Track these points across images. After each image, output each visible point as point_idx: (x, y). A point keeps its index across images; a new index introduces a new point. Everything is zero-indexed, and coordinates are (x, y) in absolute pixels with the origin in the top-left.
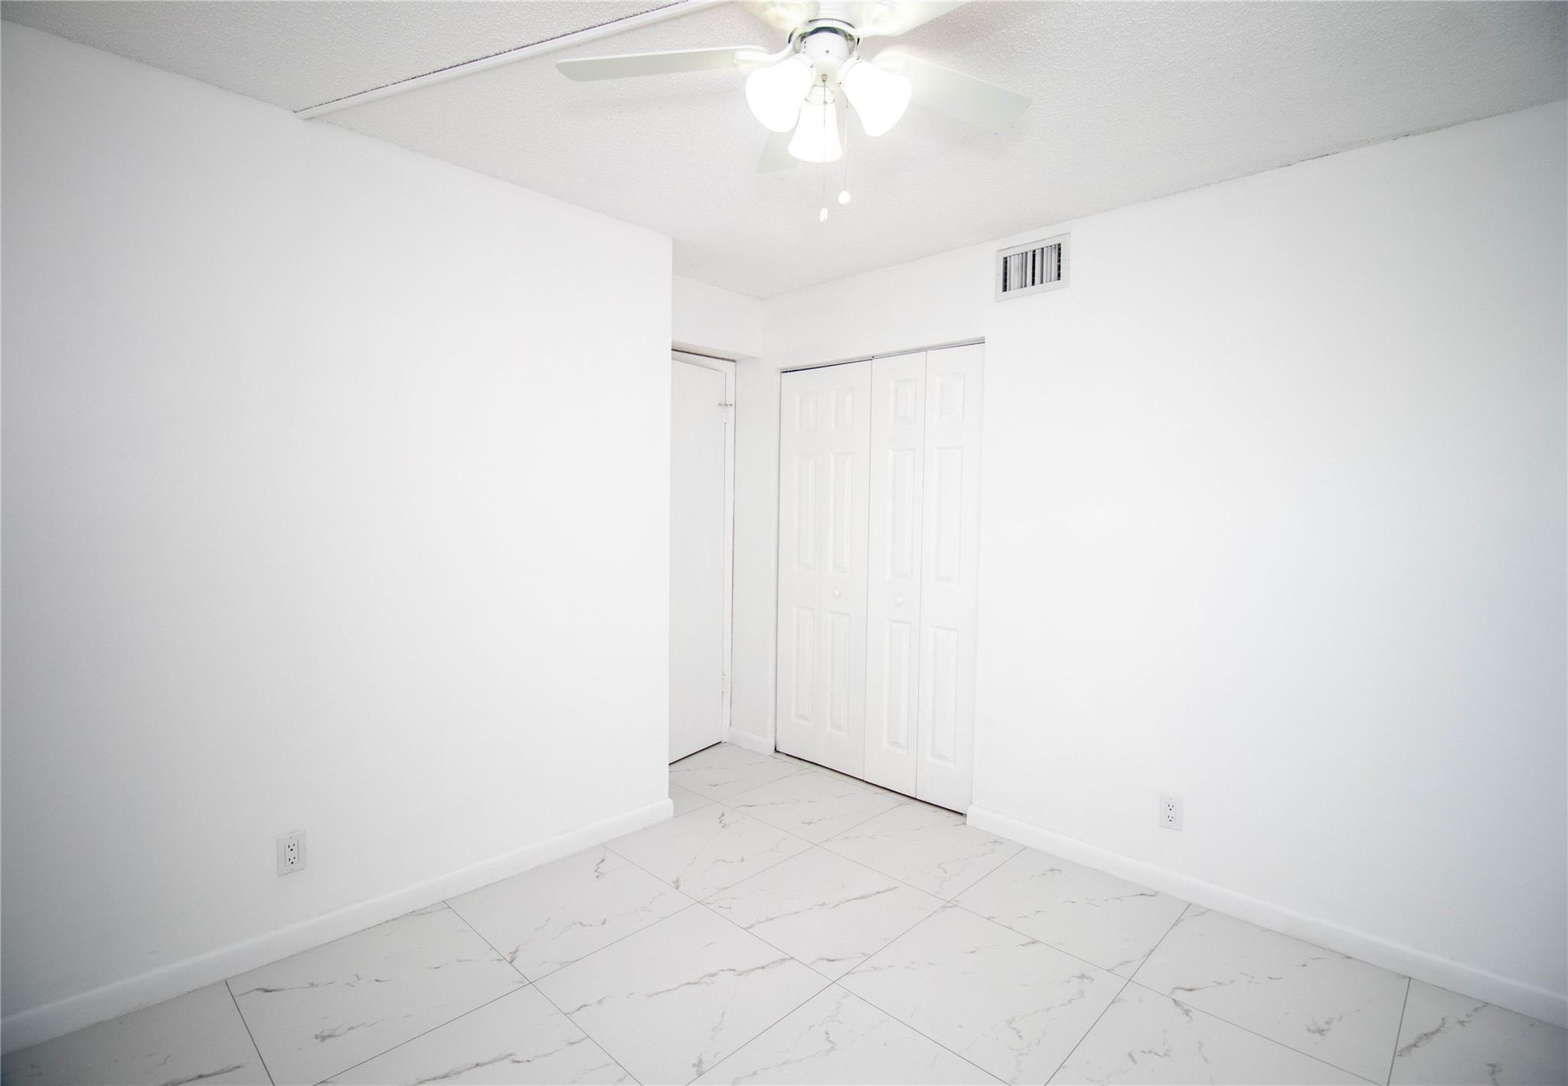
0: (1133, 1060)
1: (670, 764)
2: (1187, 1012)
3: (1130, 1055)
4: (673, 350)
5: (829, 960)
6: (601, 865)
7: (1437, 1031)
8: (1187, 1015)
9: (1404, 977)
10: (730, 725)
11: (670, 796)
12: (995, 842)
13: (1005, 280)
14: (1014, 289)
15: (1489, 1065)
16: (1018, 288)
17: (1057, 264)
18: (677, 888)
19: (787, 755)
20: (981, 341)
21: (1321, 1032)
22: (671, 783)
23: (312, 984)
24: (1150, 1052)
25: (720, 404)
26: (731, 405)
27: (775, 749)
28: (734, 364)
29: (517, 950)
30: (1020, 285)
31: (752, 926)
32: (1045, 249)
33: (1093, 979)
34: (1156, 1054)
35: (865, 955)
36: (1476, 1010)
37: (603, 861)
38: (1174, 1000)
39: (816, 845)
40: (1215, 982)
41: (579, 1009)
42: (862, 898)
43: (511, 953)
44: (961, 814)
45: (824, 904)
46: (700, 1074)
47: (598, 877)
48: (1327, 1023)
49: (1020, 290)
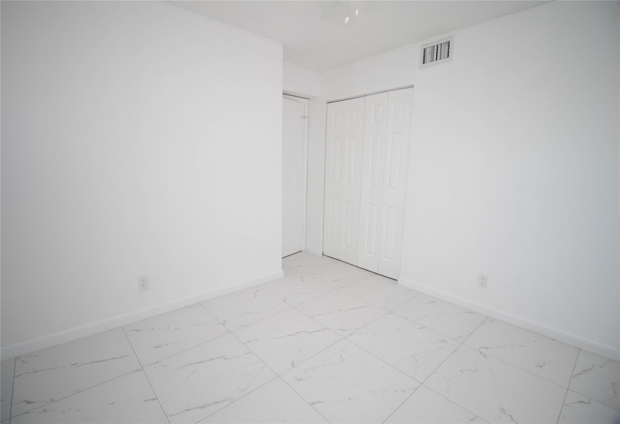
0: (462, 372)
1: (282, 258)
2: (485, 356)
3: (461, 370)
4: (283, 94)
5: (343, 330)
6: (257, 293)
7: (591, 369)
8: (485, 357)
9: (577, 348)
10: (305, 244)
11: (282, 269)
12: (409, 291)
13: (424, 59)
14: (428, 63)
15: (612, 383)
16: (429, 62)
17: (447, 50)
18: (285, 302)
19: (327, 256)
20: (412, 86)
21: (541, 367)
22: (282, 265)
23: (153, 329)
24: (469, 370)
25: (302, 117)
26: (307, 117)
27: (323, 254)
28: (308, 100)
29: (225, 321)
30: (430, 61)
31: (313, 316)
32: (443, 44)
33: (447, 342)
34: (472, 371)
35: (356, 329)
36: (608, 362)
37: (257, 291)
38: (480, 352)
39: (338, 289)
40: (498, 346)
41: (248, 342)
42: (356, 308)
43: (223, 322)
44: (396, 280)
45: (341, 310)
46: (293, 367)
47: (255, 297)
48: (544, 364)
49: (431, 63)
